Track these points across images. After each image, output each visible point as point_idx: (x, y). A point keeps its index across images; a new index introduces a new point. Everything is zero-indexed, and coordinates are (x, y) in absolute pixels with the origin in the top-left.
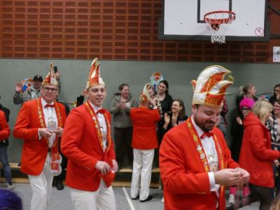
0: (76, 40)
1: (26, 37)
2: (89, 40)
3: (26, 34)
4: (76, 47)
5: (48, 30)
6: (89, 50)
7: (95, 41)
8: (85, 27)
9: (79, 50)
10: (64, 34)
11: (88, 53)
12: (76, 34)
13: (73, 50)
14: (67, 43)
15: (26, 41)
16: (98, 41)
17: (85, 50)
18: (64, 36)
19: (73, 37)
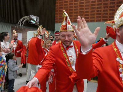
0: (96, 13)
1: (73, 13)
2: (102, 12)
3: (73, 12)
4: (96, 16)
5: (83, 9)
6: (102, 17)
7: (106, 12)
8: (100, 6)
9: (97, 17)
10: (90, 10)
11: (102, 19)
12: (96, 10)
13: (94, 17)
14: (91, 15)
15: (73, 15)
16: (107, 12)
17: (100, 17)
18: (90, 12)
19: (94, 11)
